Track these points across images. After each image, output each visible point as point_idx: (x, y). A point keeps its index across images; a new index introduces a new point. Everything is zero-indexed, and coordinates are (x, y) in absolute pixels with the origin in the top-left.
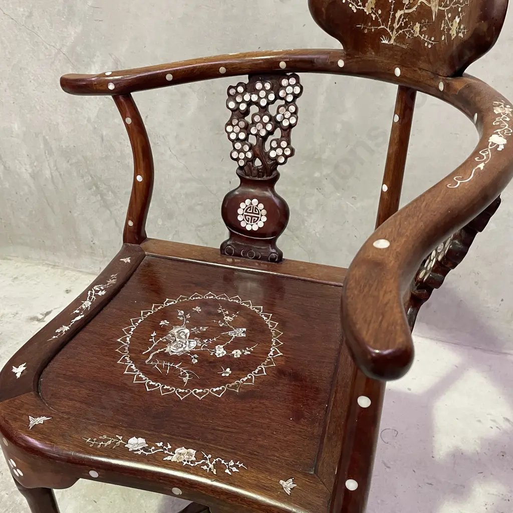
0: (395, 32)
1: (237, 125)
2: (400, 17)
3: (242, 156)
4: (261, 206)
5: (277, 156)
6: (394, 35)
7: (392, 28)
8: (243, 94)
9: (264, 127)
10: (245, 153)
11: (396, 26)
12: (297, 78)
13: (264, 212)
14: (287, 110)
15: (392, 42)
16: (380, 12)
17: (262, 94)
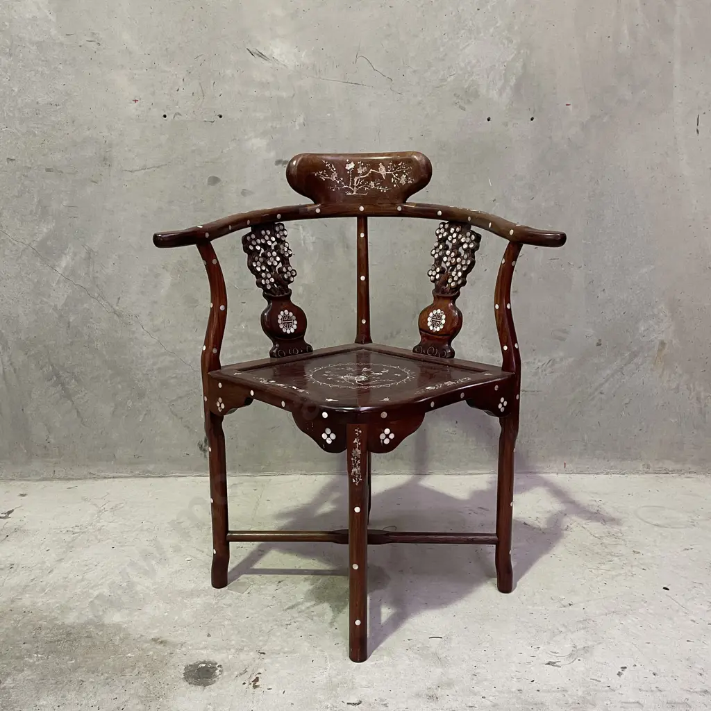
0: (355, 188)
1: (258, 260)
2: (358, 180)
3: (268, 282)
4: (291, 314)
5: (289, 278)
6: (355, 190)
7: (353, 186)
8: (255, 240)
9: (275, 260)
10: (269, 279)
11: (355, 184)
12: (283, 225)
13: (294, 318)
14: (285, 246)
15: (354, 193)
16: (342, 179)
17: (267, 238)
